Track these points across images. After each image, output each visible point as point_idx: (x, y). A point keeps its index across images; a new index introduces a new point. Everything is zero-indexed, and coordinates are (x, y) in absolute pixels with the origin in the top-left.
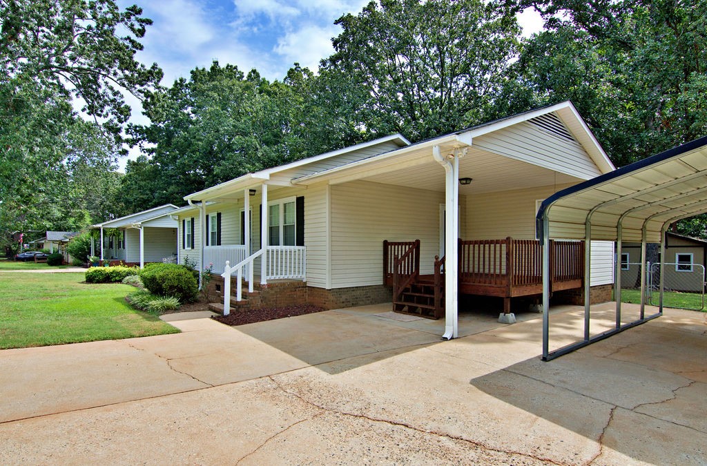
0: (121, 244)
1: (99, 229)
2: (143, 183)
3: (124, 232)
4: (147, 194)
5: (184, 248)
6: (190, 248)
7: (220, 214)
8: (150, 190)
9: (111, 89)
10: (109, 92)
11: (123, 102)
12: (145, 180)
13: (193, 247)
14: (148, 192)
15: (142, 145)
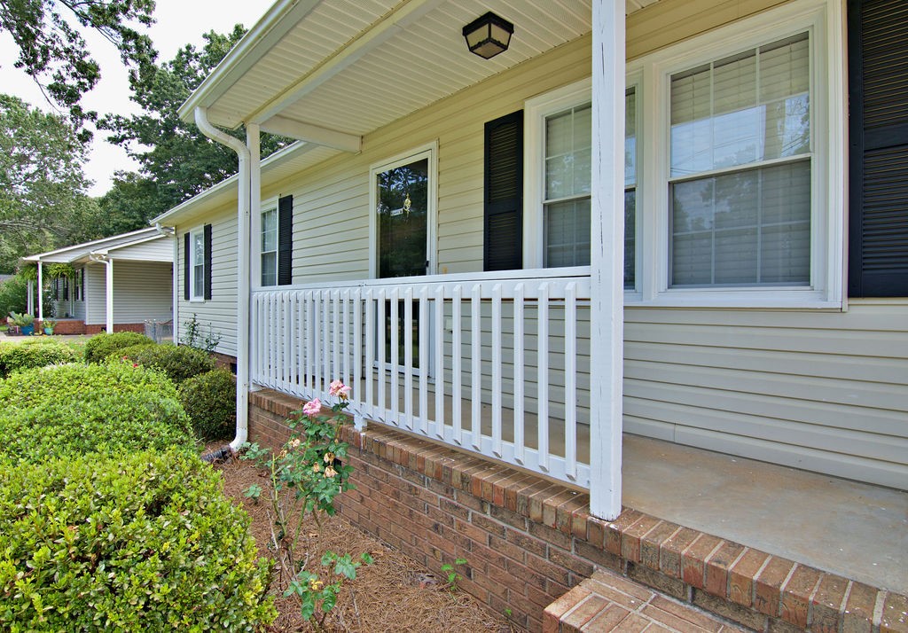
0: (78, 293)
1: (35, 265)
2: (128, 202)
3: (83, 270)
4: (134, 218)
5: (187, 297)
6: (202, 299)
7: (290, 198)
8: (140, 211)
9: (65, 27)
10: (62, 35)
11: (86, 54)
12: (132, 197)
13: (208, 296)
14: (135, 214)
15: (129, 146)
